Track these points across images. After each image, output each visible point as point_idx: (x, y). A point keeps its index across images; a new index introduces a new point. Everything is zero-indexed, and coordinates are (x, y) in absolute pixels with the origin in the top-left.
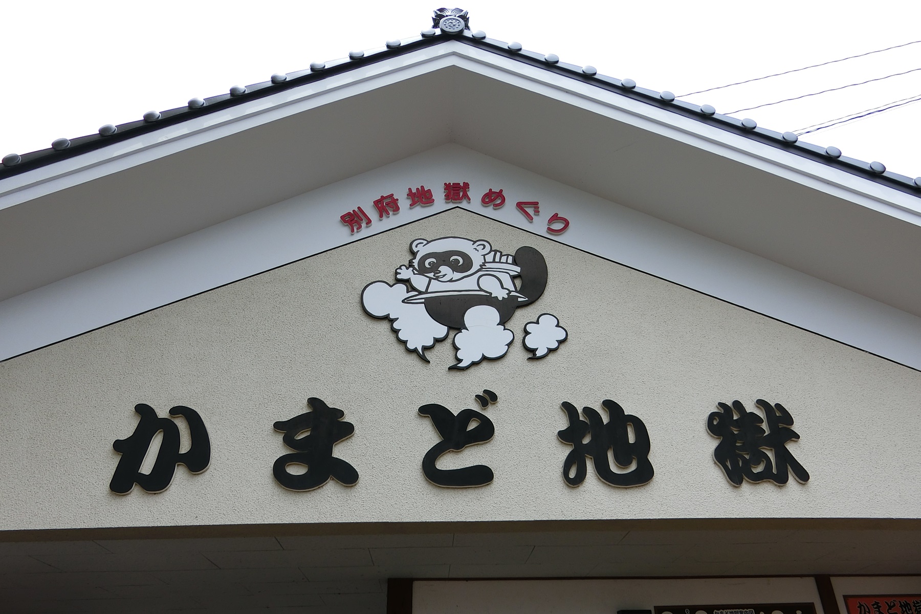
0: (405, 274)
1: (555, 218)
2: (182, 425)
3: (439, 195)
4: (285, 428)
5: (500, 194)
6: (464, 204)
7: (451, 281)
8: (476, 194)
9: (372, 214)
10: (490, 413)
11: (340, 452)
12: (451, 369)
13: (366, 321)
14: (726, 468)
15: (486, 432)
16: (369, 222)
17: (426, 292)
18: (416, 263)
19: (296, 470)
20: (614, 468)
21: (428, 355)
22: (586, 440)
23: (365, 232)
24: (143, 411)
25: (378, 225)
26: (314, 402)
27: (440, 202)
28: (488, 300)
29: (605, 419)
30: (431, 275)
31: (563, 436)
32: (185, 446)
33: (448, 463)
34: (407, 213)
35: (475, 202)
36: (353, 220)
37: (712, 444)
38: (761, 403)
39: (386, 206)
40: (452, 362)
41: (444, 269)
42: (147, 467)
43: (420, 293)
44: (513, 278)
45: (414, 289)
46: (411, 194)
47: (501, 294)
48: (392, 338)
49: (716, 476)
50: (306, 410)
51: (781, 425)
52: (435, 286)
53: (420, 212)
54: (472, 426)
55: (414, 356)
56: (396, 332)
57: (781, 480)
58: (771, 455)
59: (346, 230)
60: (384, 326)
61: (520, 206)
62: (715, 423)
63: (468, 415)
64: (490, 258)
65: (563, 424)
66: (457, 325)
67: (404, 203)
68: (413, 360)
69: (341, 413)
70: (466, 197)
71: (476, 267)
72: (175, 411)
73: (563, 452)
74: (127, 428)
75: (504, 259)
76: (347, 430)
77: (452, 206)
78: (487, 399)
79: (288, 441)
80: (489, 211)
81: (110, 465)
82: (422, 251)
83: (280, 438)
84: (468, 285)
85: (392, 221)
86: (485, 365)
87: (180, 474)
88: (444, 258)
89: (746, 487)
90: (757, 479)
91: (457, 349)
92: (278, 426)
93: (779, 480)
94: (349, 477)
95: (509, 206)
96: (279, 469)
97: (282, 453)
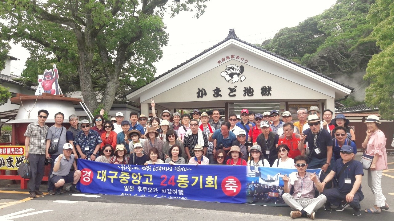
0: (226, 70)
1: (246, 60)
2: (203, 90)
3: (230, 57)
5: (239, 57)
6: (234, 59)
9: (221, 61)
10: (236, 88)
11: (220, 93)
12: (232, 83)
13: (222, 77)
14: (262, 94)
15: (235, 91)
17: (229, 73)
19: (216, 95)
20: (249, 94)
22: (246, 91)
23: (221, 64)
24: (199, 89)
25: (223, 63)
27: (230, 59)
28: (236, 74)
29: (249, 89)
31: (244, 91)
32: (204, 93)
33: (231, 94)
35: (235, 59)
36: (219, 62)
37: (261, 91)
38: (268, 86)
39: (223, 60)
41: (231, 69)
42: (200, 95)
46: (227, 57)
47: (238, 73)
50: (216, 89)
51: (270, 89)
53: (228, 60)
58: (267, 92)
59: (218, 64)
60: (224, 78)
62: (262, 89)
63: (233, 89)
64: (237, 67)
65: (244, 89)
66: (232, 77)
67: (226, 59)
68: (227, 82)
69: (220, 89)
70: (234, 57)
71: (235, 69)
73: (244, 93)
74: (198, 91)
75: (239, 67)
76: (221, 91)
77: (232, 59)
79: (214, 92)
80: (237, 59)
81: (197, 95)
82: (228, 67)
83: (213, 92)
84: (234, 72)
87: (204, 96)
88: (231, 68)
89: (264, 96)
90: (265, 95)
92: (213, 90)
93: (268, 95)
94: (221, 96)
95: (240, 59)
96: (214, 95)
97: (214, 93)
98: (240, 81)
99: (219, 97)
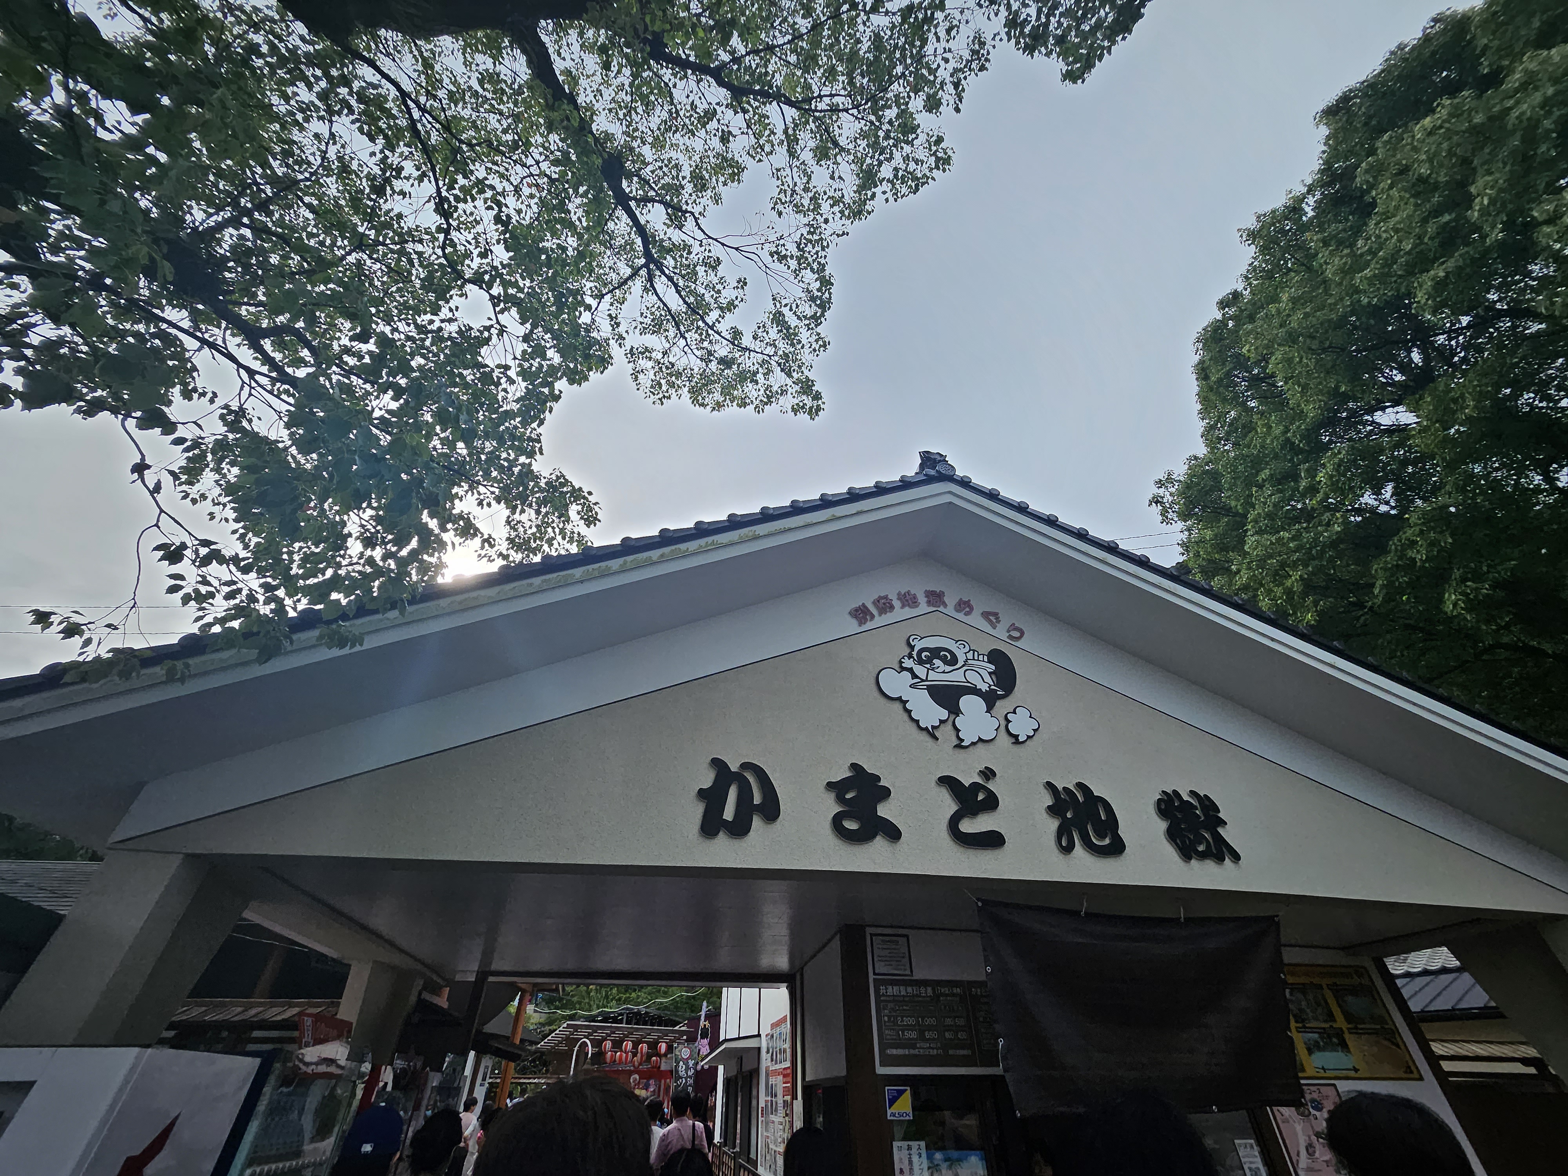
0: (908, 663)
1: (1013, 627)
2: (750, 776)
3: (921, 599)
4: (837, 788)
5: (968, 603)
6: (942, 609)
7: (944, 672)
8: (951, 600)
9: (874, 610)
10: (992, 787)
11: (884, 811)
12: (956, 746)
13: (883, 700)
14: (1177, 844)
15: (991, 803)
16: (873, 617)
17: (927, 680)
18: (915, 653)
19: (851, 825)
20: (1095, 841)
21: (937, 734)
22: (1069, 815)
23: (869, 625)
24: (718, 764)
25: (879, 620)
26: (855, 767)
27: (923, 608)
28: (974, 691)
29: (1081, 799)
30: (928, 666)
31: (1050, 809)
32: (757, 797)
33: (967, 826)
34: (900, 613)
35: (950, 611)
36: (861, 615)
37: (1162, 826)
38: (1193, 793)
39: (885, 605)
40: (956, 742)
41: (937, 662)
42: (729, 814)
43: (923, 681)
44: (990, 673)
45: (917, 677)
46: (901, 597)
47: (984, 687)
48: (905, 716)
49: (1170, 851)
50: (848, 774)
51: (1211, 813)
52: (932, 675)
53: (908, 612)
54: (981, 797)
55: (924, 733)
56: (909, 712)
57: (1219, 859)
58: (1208, 837)
59: (854, 622)
60: (898, 706)
61: (986, 615)
62: (1163, 807)
63: (976, 787)
64: (970, 656)
65: (1049, 801)
66: (955, 711)
67: (897, 604)
68: (924, 737)
69: (878, 779)
70: (943, 603)
71: (961, 662)
72: (745, 766)
73: (1053, 824)
74: (707, 780)
75: (981, 658)
76: (886, 793)
77: (933, 609)
78: (988, 774)
79: (840, 799)
80: (960, 616)
81: (698, 810)
82: (919, 645)
83: (831, 796)
84: (956, 677)
85: (889, 618)
86: (980, 745)
87: (757, 822)
88: (935, 653)
89: (1195, 862)
90: (1203, 856)
91: (958, 731)
92: (830, 786)
94: (893, 834)
95: (976, 614)
96: (837, 822)
97: (837, 809)
98: (1005, 739)
99: (880, 843)
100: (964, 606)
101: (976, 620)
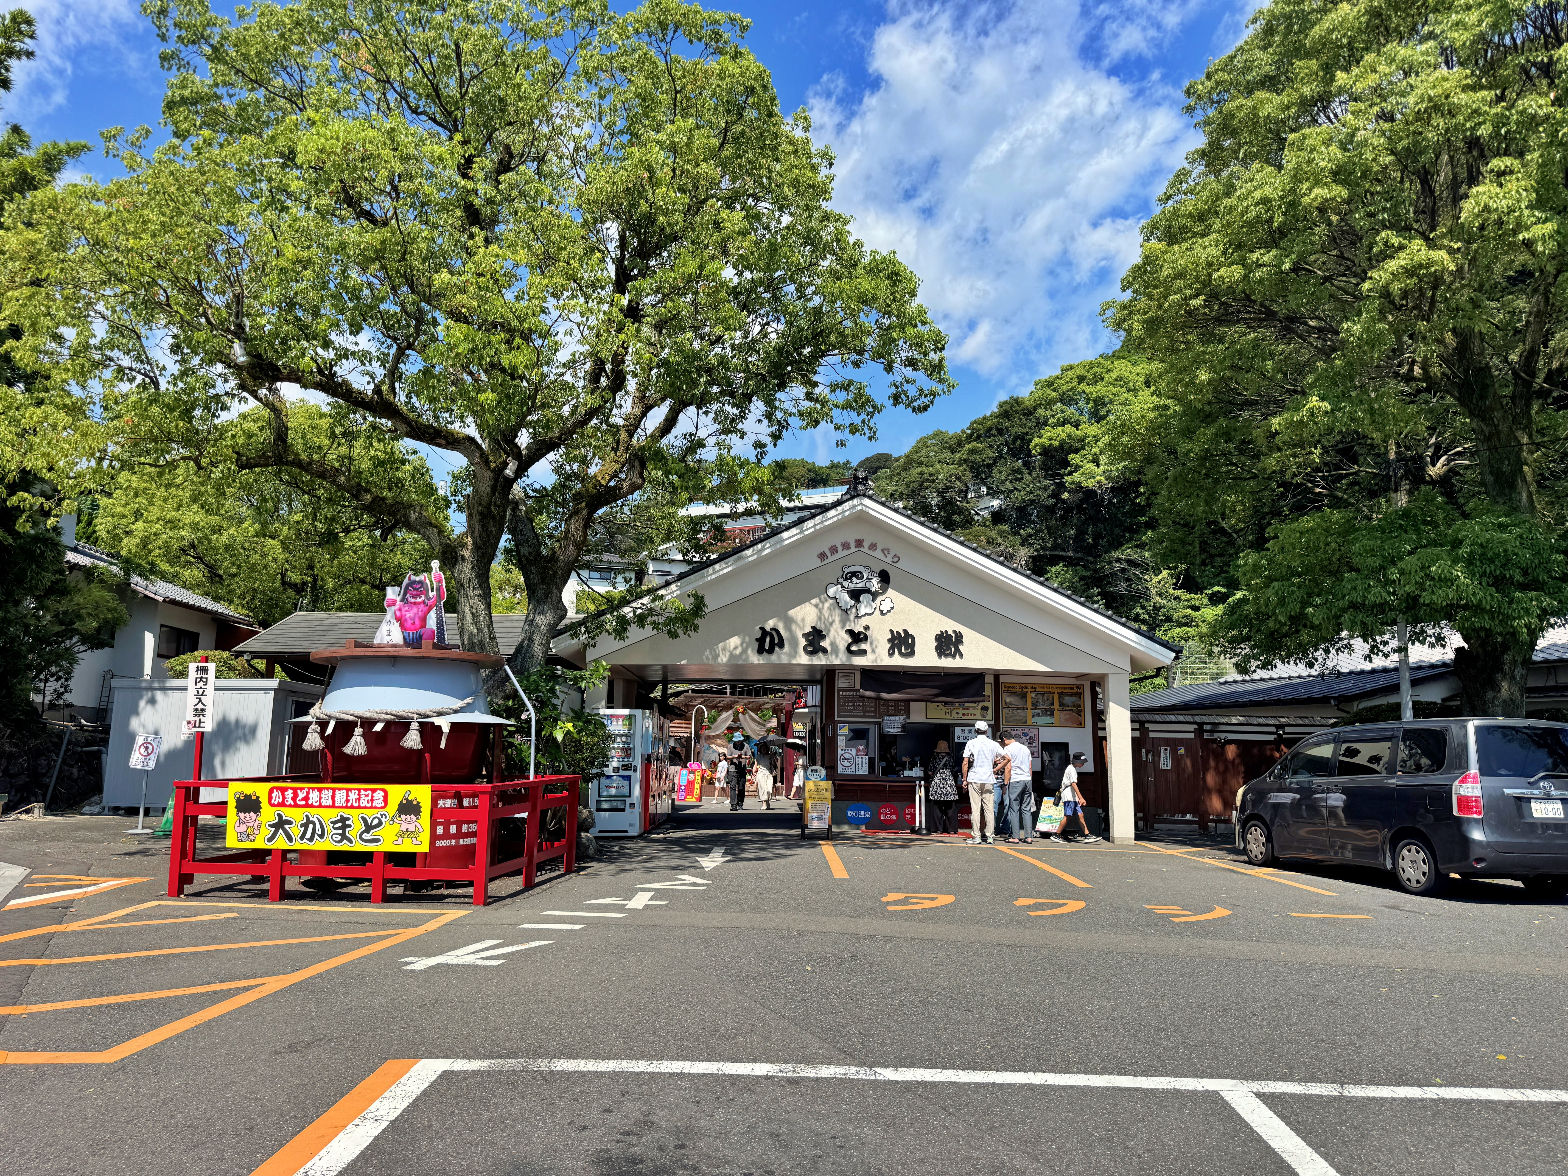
0: (841, 580)
1: (895, 556)
2: (773, 633)
3: (853, 545)
4: (807, 635)
5: (875, 545)
6: (862, 549)
7: (856, 583)
8: (866, 544)
9: (829, 554)
10: (867, 633)
11: (822, 643)
14: (938, 651)
15: (866, 638)
16: (827, 557)
17: (848, 587)
18: (845, 575)
19: (810, 648)
20: (903, 651)
21: (849, 611)
22: (896, 642)
23: (826, 562)
24: (763, 629)
25: (831, 559)
26: (814, 628)
27: (853, 549)
28: (868, 591)
29: (903, 635)
30: (850, 581)
31: (889, 640)
32: (776, 641)
33: (854, 648)
34: (841, 553)
35: (866, 550)
36: (822, 556)
37: (935, 644)
38: (954, 632)
39: (834, 550)
41: (854, 579)
42: (767, 647)
43: (846, 588)
44: (878, 582)
45: (844, 586)
46: (843, 545)
47: (873, 589)
49: (934, 653)
50: (812, 630)
51: (958, 639)
52: (851, 585)
53: (846, 552)
54: (862, 636)
56: (838, 602)
58: (953, 648)
59: (820, 560)
61: (883, 550)
62: (938, 638)
63: (860, 633)
64: (870, 573)
65: (889, 636)
66: (858, 601)
67: (840, 548)
69: (822, 631)
70: (863, 545)
71: (865, 578)
72: (771, 629)
73: (888, 646)
74: (759, 635)
75: (875, 575)
76: (824, 637)
77: (857, 549)
78: (867, 628)
79: (807, 640)
80: (871, 552)
81: (756, 645)
82: (846, 571)
83: (804, 639)
84: (862, 585)
85: (836, 556)
87: (777, 648)
88: (854, 574)
89: (942, 657)
90: (947, 655)
91: (858, 609)
92: (804, 635)
93: (954, 656)
94: (825, 651)
95: (879, 551)
96: (806, 648)
97: (806, 643)
98: (877, 612)
99: (820, 654)
100: (873, 547)
101: (878, 554)
